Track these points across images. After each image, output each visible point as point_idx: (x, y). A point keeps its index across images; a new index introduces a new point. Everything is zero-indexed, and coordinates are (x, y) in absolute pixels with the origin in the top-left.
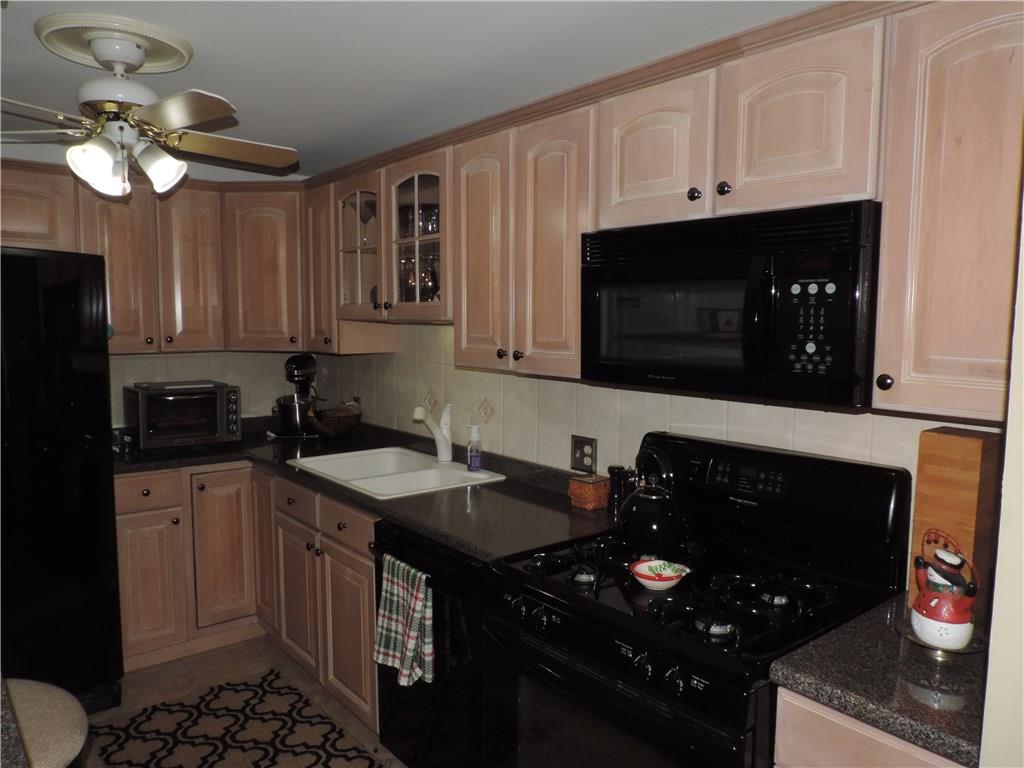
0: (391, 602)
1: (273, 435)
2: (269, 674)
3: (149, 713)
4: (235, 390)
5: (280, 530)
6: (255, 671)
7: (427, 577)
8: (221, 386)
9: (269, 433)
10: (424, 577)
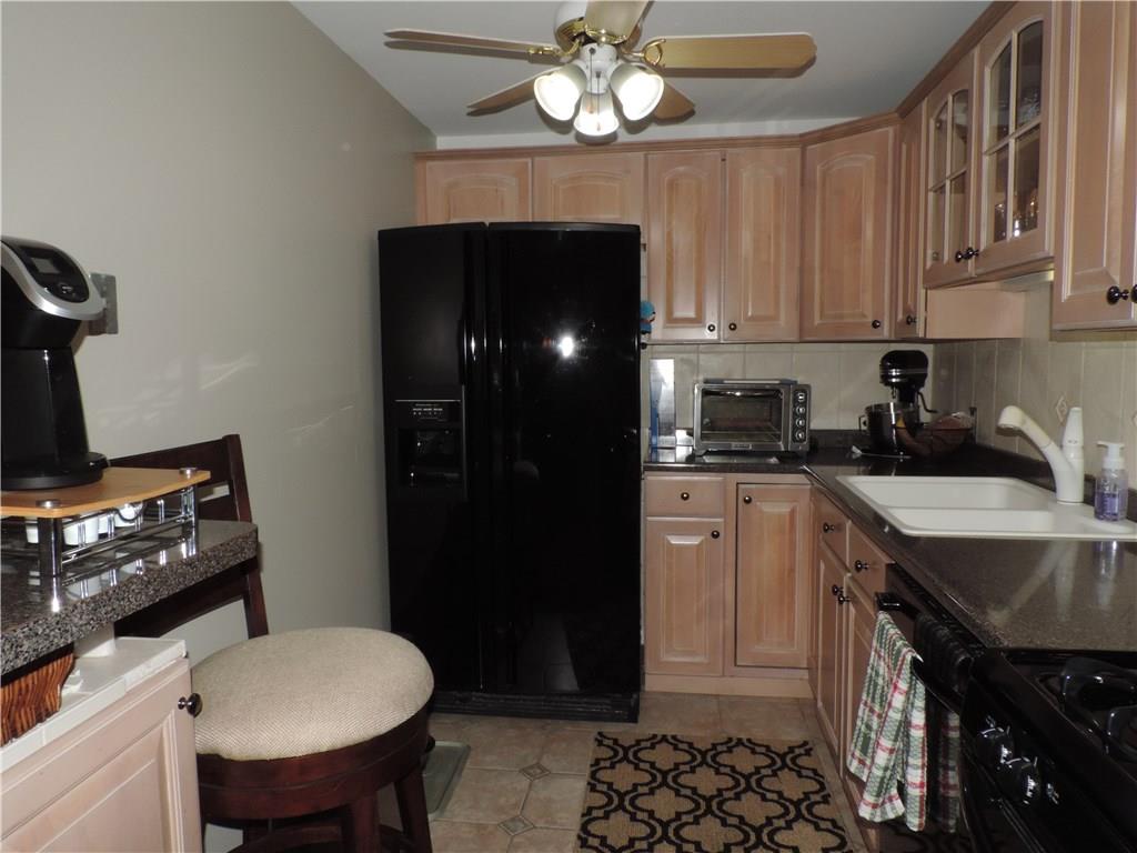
1: (859, 451)
2: (800, 747)
3: (654, 741)
4: (805, 389)
5: (822, 566)
8: (786, 383)
9: (854, 448)
10: (909, 657)
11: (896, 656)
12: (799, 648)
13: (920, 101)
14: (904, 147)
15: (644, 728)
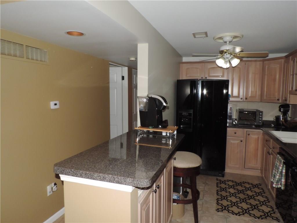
0: (277, 166)
1: (273, 125)
3: (228, 181)
4: (262, 112)
5: (265, 148)
6: (256, 182)
7: (284, 161)
9: (272, 125)
10: (283, 161)
11: (280, 161)
12: (259, 165)
13: (290, 56)
14: (286, 64)
15: (225, 178)
